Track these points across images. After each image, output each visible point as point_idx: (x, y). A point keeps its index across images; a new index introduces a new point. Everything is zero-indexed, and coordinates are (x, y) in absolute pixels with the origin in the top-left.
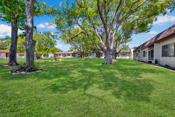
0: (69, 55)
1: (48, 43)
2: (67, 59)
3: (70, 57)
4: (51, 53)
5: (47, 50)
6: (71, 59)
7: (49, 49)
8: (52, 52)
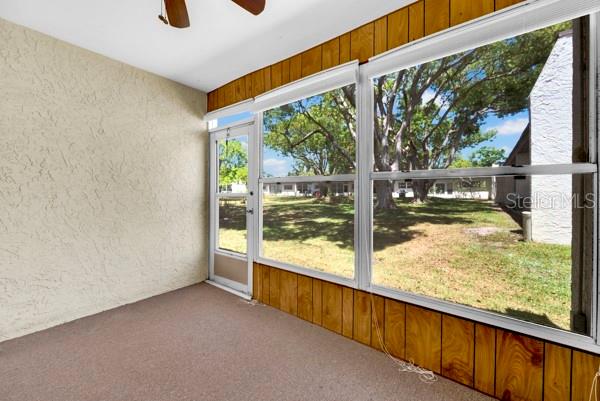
0: (289, 187)
1: (232, 155)
2: (283, 199)
3: (291, 193)
4: (241, 182)
5: (231, 175)
6: (294, 198)
7: (235, 173)
8: (243, 179)
